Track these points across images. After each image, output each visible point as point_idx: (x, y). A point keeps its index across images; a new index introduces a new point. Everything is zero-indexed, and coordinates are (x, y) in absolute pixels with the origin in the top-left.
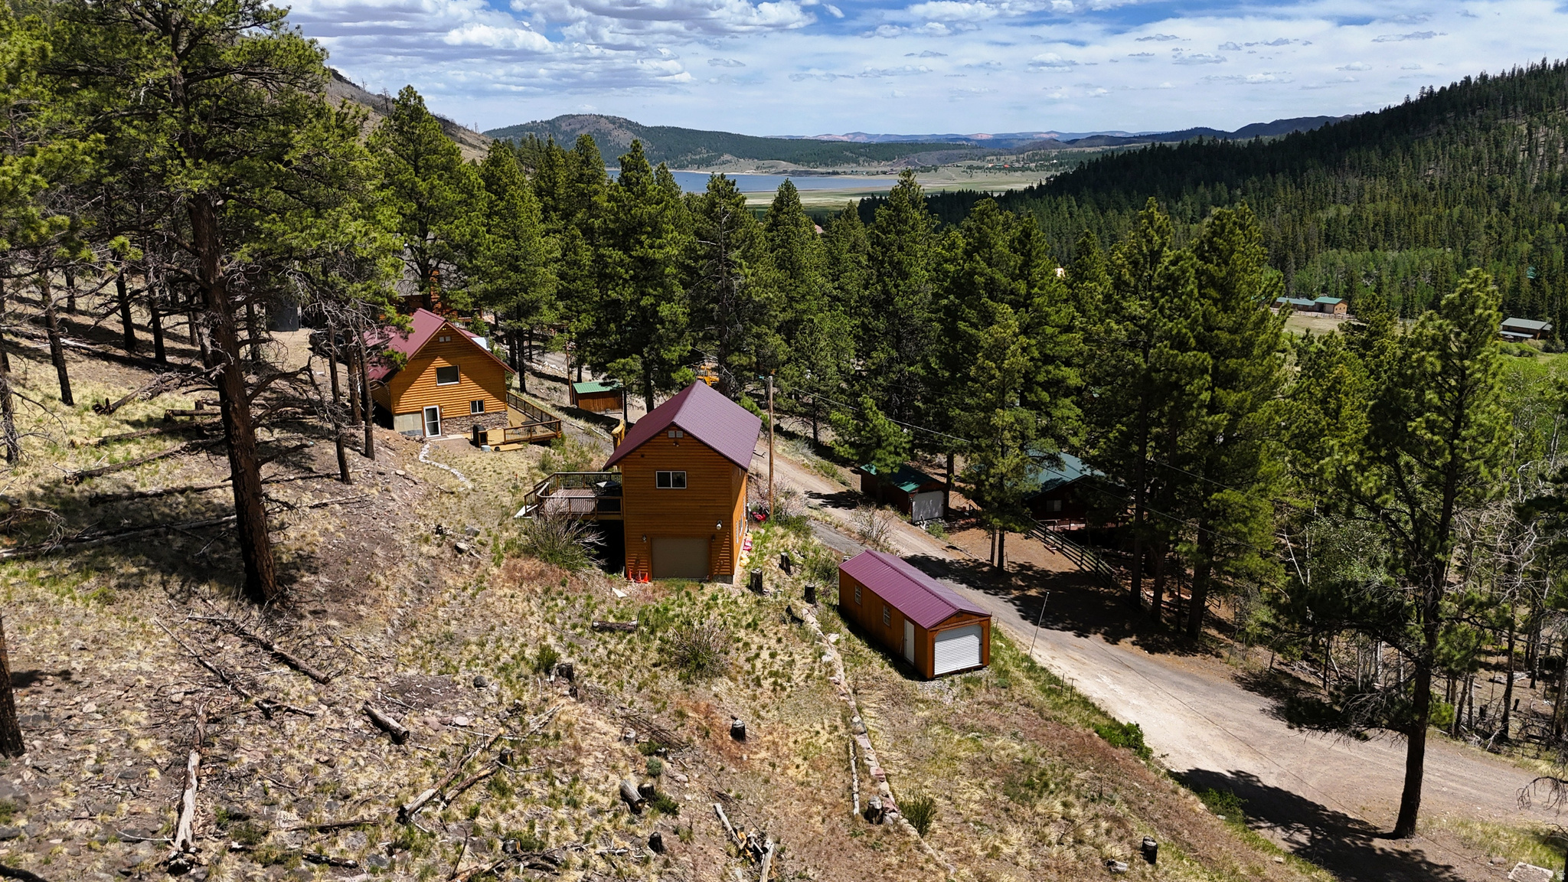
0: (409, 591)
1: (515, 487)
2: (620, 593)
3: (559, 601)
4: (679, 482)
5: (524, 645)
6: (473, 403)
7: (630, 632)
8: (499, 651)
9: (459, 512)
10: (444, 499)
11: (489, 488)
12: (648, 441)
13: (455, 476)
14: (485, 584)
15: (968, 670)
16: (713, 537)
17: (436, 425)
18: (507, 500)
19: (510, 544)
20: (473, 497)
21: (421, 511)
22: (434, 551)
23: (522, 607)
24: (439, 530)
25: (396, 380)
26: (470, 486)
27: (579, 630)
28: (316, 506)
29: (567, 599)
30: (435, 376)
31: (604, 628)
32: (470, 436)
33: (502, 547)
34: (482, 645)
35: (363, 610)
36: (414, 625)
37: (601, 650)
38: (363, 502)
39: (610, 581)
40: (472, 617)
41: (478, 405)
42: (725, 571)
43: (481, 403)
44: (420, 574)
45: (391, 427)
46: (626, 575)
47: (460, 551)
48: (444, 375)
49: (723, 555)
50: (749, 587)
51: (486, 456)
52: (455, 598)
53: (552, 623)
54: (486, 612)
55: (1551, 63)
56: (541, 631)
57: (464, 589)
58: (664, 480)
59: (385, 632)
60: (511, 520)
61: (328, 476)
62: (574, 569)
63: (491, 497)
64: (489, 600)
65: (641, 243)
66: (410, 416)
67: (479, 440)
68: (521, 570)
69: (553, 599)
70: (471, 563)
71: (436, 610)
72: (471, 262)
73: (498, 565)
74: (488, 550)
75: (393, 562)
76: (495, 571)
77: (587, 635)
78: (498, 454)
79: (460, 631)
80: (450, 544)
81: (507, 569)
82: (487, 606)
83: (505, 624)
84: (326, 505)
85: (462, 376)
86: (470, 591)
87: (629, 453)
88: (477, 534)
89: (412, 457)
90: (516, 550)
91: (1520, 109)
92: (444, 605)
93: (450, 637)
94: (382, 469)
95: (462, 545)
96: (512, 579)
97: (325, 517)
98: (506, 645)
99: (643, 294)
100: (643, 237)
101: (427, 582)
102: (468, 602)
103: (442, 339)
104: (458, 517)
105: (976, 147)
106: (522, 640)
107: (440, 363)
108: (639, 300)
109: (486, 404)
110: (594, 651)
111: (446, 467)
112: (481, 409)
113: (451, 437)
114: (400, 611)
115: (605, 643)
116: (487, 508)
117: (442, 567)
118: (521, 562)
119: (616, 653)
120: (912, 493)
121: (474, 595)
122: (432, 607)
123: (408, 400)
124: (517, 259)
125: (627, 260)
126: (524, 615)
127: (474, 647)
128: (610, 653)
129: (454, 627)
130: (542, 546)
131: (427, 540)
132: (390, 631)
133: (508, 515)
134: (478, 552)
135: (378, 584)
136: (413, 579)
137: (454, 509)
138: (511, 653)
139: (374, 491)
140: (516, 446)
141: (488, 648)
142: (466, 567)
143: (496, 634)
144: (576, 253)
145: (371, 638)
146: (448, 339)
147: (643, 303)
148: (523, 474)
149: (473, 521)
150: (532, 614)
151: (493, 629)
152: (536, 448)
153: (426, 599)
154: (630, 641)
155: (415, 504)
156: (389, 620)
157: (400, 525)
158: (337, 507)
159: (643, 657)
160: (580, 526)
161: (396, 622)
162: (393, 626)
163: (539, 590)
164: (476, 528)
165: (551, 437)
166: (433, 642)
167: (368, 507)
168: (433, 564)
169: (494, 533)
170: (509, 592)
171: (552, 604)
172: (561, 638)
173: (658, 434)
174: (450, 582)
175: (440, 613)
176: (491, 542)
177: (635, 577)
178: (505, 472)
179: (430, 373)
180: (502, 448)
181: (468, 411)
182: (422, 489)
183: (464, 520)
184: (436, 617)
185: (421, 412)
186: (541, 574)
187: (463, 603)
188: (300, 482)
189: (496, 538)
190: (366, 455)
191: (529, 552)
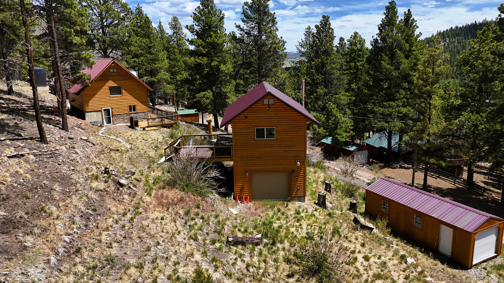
0: (77, 219)
1: (157, 147)
2: (234, 211)
3: (197, 220)
4: (270, 134)
5: (176, 263)
6: (130, 107)
7: (257, 244)
8: (156, 273)
9: (122, 161)
10: (112, 154)
11: (140, 147)
12: (250, 107)
13: (119, 142)
14: (141, 210)
15: (490, 259)
16: (293, 171)
17: (109, 118)
18: (152, 153)
19: (156, 180)
20: (131, 152)
21: (96, 160)
22: (102, 186)
23: (170, 227)
24: (106, 171)
25: (85, 92)
26: (129, 146)
27: (218, 245)
28: (15, 156)
29: (202, 218)
30: (108, 91)
31: (237, 242)
32: (129, 124)
33: (151, 182)
34: (140, 267)
35: (29, 240)
36: (78, 251)
37: (239, 262)
38: (53, 155)
39: (225, 203)
40: (131, 238)
41: (133, 108)
42: (300, 194)
43: (134, 107)
44: (88, 205)
45: (84, 118)
46: (234, 198)
47: (122, 185)
48: (113, 91)
49: (299, 183)
50: (317, 204)
51: (138, 132)
52: (117, 222)
53: (196, 240)
54: (144, 234)
55: (477, 22)
56: (188, 248)
57: (124, 214)
58: (260, 133)
59: (48, 261)
60: (155, 165)
61: (31, 139)
62: (203, 196)
63: (142, 152)
64: (145, 223)
65: (211, 36)
66: (95, 113)
67: (134, 124)
68: (167, 197)
69: (193, 219)
70: (130, 194)
71: (100, 234)
72: (128, 48)
73: (149, 195)
74: (141, 184)
75: (67, 195)
76: (147, 199)
77: (225, 249)
78: (145, 132)
79: (120, 254)
80: (114, 181)
81: (156, 197)
82: (143, 229)
83: (158, 243)
84: (23, 155)
85: (123, 91)
86: (129, 216)
87: (237, 116)
88: (133, 174)
89: (94, 133)
90: (162, 184)
91: (470, 36)
92: (107, 229)
93: (110, 260)
94: (72, 136)
95: (123, 181)
96: (160, 204)
97: (19, 164)
98: (161, 264)
99: (212, 60)
100: (212, 33)
101: (95, 210)
102: (128, 225)
103: (112, 71)
104: (121, 164)
105: (292, 55)
106: (174, 258)
107: (111, 83)
108: (210, 63)
109: (137, 108)
110: (233, 264)
111: (114, 138)
112: (134, 110)
113: (117, 125)
114: (67, 238)
115: (241, 256)
116: (140, 158)
117: (107, 198)
118: (166, 192)
119: (253, 266)
120: (354, 151)
121: (132, 219)
122: (97, 232)
123: (93, 104)
124: (150, 48)
125: (204, 44)
126: (173, 235)
127: (133, 270)
128: (248, 266)
129: (114, 251)
130: (181, 180)
131: (97, 178)
132: (53, 260)
133: (154, 162)
134: (135, 186)
135: (50, 215)
136: (83, 209)
137: (119, 159)
138: (167, 273)
139: (63, 148)
140: (154, 128)
141: (146, 271)
142: (126, 197)
143: (152, 253)
144: (174, 55)
145: (32, 271)
146: (115, 70)
147: (213, 64)
148: (160, 140)
149: (131, 166)
150: (179, 232)
151: (149, 249)
152: (166, 129)
153: (92, 225)
154: (260, 254)
155: (92, 156)
156: (53, 249)
157: (78, 169)
158: (32, 157)
159: (277, 269)
160: (204, 166)
161: (61, 250)
162: (57, 254)
163: (181, 212)
164: (133, 170)
165: (173, 124)
166: (94, 268)
167: (56, 157)
168: (101, 196)
169: (145, 173)
170: (160, 215)
171: (192, 223)
172: (204, 254)
173: (257, 102)
174: (114, 209)
175: (103, 237)
176: (143, 179)
177: (241, 199)
178: (150, 139)
179: (105, 89)
180: (147, 129)
181: (127, 111)
182: (99, 148)
183: (125, 165)
184: (100, 241)
185: (101, 111)
186: (182, 200)
187: (124, 226)
188: (8, 142)
189: (147, 177)
190: (63, 129)
191: (171, 184)
